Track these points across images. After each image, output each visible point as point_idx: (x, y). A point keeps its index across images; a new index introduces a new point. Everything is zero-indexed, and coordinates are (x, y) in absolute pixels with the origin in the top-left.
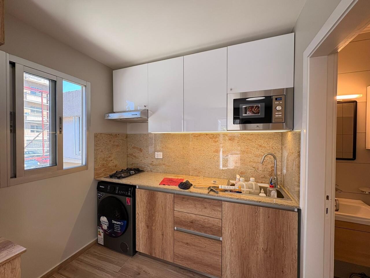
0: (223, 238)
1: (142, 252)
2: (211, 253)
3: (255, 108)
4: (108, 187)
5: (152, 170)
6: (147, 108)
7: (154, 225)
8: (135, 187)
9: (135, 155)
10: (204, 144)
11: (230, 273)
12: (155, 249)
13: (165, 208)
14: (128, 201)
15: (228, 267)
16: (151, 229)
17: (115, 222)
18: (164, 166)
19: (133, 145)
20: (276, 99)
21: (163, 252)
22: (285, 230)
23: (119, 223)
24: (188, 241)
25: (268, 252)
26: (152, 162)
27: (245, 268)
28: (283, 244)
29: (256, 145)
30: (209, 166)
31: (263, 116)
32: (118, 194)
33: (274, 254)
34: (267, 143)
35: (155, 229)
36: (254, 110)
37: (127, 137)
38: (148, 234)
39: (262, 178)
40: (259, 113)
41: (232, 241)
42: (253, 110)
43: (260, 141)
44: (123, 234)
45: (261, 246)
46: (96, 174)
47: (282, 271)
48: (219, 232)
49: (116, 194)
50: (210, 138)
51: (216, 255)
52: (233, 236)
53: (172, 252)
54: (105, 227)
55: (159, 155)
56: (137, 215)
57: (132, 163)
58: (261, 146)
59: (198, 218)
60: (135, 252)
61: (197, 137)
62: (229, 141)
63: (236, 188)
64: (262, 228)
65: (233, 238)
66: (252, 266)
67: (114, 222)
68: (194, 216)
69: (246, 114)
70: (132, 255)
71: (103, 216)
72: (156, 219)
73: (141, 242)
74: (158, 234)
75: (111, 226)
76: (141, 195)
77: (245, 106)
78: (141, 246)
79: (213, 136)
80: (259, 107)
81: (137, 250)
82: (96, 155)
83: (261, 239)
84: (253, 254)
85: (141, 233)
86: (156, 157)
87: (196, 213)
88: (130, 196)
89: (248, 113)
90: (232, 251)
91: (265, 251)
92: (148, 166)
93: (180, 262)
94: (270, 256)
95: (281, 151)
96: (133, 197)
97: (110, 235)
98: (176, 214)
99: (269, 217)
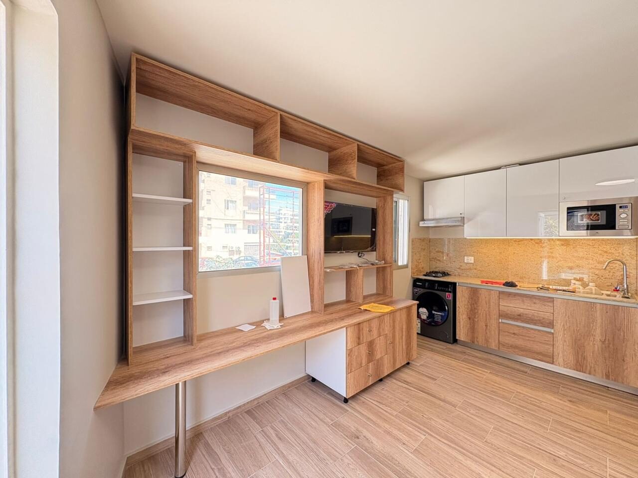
0: (554, 331)
1: (463, 340)
2: (541, 343)
3: (594, 216)
4: (425, 284)
5: (460, 274)
6: (462, 216)
7: (477, 316)
8: (455, 283)
9: (439, 259)
10: (528, 249)
11: (562, 360)
12: (477, 338)
13: (489, 303)
14: (448, 296)
15: (561, 355)
16: (473, 320)
17: (436, 313)
18: (475, 271)
19: (437, 249)
20: (621, 207)
21: (487, 341)
22: (626, 324)
23: (440, 313)
24: (515, 332)
25: (607, 342)
26: (461, 266)
27: (580, 357)
28: (624, 336)
29: (600, 251)
30: (534, 272)
31: (604, 223)
32: (438, 290)
33: (613, 345)
34: (616, 249)
35: (478, 320)
36: (593, 217)
37: (430, 241)
38: (470, 325)
39: (608, 286)
40: (598, 220)
41: (565, 332)
42: (591, 217)
43: (605, 246)
44: (443, 323)
45: (598, 338)
46: (412, 273)
47: (623, 360)
48: (551, 324)
49: (436, 290)
50: (536, 243)
51: (547, 344)
52: (566, 328)
53: (497, 341)
54: (424, 317)
55: (470, 259)
56: (457, 309)
57: (436, 267)
58: (606, 252)
59: (527, 312)
60: (455, 341)
61: (518, 242)
62: (562, 247)
63: (571, 288)
64: (599, 321)
65: (566, 330)
66: (588, 355)
67: (433, 312)
68: (522, 311)
69: (583, 221)
70: (452, 342)
71: (423, 307)
72: (479, 312)
73: (462, 331)
74: (481, 325)
75: (431, 316)
76: (462, 291)
77: (581, 214)
78: (461, 334)
79: (541, 241)
80: (598, 215)
81: (457, 338)
82: (412, 256)
83: (598, 331)
84: (589, 344)
85: (462, 323)
86: (465, 262)
87: (525, 307)
88: (450, 292)
89: (584, 220)
90: (565, 341)
91: (603, 342)
92: (455, 270)
93: (506, 349)
94: (609, 347)
95: (635, 258)
96: (453, 293)
97: (429, 324)
98: (501, 308)
99: (607, 312)
